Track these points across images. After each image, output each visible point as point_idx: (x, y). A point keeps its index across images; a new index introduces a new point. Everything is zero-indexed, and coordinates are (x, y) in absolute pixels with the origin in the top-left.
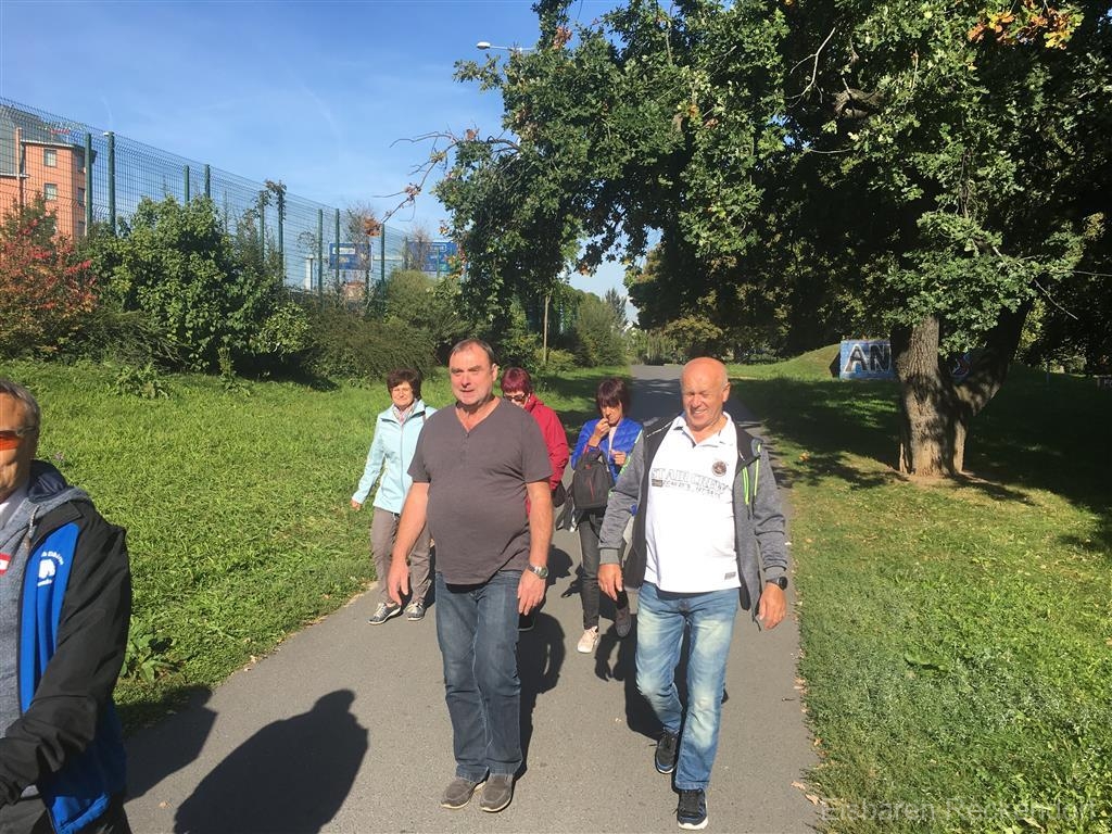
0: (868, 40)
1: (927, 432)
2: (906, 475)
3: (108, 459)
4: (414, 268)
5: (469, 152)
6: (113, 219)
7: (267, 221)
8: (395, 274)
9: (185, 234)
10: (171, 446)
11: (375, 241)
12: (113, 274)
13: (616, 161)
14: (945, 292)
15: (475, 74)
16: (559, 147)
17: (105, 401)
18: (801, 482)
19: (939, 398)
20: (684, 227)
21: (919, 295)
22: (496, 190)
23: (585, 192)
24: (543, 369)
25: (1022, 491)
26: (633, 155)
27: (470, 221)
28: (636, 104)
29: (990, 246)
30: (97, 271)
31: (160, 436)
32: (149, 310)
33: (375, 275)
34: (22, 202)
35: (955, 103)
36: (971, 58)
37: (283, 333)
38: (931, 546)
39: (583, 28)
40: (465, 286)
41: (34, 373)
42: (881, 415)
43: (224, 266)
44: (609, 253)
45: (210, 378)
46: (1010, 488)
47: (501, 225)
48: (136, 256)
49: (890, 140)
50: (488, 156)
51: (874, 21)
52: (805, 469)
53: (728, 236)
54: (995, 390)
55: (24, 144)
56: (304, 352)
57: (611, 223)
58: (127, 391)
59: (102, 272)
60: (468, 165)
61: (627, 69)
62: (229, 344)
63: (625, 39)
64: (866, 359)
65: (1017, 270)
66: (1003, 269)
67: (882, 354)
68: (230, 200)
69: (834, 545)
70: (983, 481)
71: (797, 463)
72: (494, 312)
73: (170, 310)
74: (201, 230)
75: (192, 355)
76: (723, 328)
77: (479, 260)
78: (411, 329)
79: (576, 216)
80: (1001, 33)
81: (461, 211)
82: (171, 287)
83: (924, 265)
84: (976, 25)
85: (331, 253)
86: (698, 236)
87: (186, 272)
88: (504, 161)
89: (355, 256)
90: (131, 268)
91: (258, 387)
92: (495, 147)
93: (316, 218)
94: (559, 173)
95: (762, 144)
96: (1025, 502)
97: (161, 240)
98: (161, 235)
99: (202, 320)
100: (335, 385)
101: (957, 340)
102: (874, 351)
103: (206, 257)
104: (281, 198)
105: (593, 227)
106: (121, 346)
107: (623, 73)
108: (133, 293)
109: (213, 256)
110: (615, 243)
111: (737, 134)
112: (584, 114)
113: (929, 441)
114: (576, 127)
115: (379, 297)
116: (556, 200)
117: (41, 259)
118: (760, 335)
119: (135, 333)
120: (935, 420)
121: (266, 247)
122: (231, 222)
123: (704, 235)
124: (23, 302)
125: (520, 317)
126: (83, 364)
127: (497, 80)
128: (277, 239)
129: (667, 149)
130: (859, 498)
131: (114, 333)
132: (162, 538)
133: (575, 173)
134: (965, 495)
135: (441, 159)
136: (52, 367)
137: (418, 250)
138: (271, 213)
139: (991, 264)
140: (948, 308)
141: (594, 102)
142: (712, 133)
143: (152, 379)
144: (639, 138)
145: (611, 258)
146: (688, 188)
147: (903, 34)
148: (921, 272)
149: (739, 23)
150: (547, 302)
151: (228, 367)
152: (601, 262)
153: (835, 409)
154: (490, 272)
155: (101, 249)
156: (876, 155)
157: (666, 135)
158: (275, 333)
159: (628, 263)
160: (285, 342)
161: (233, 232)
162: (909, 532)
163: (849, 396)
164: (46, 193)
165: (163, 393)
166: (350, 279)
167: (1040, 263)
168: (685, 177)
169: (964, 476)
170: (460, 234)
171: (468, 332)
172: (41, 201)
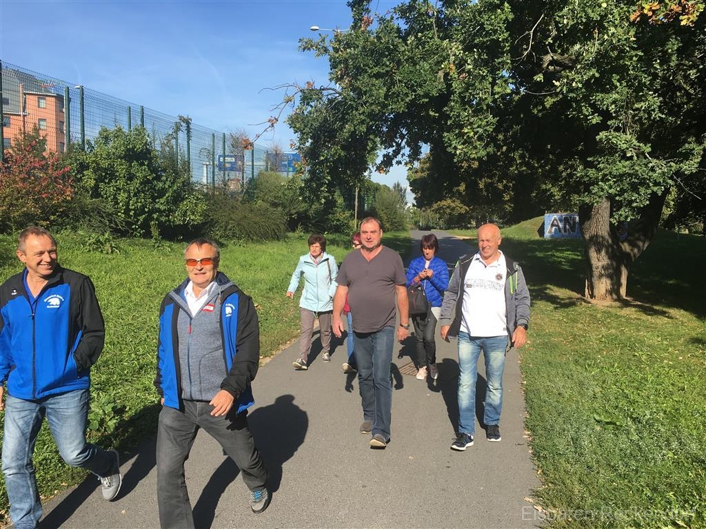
0: (565, 21)
1: (603, 272)
2: (589, 300)
4: (272, 170)
5: (308, 96)
6: (83, 141)
7: (179, 141)
8: (260, 174)
9: (128, 150)
10: (122, 284)
11: (247, 153)
12: (84, 176)
13: (402, 100)
14: (615, 182)
15: (312, 46)
16: (365, 93)
17: (80, 256)
19: (610, 250)
20: (446, 142)
21: (598, 185)
22: (325, 120)
23: (382, 121)
25: (665, 309)
26: (413, 97)
27: (309, 140)
28: (415, 64)
29: (643, 153)
30: (74, 174)
31: (115, 277)
32: (107, 198)
33: (248, 175)
34: (24, 130)
35: (621, 62)
36: (632, 33)
37: (190, 212)
38: (607, 345)
39: (380, 17)
40: (306, 181)
42: (572, 262)
43: (153, 170)
44: (397, 159)
45: (145, 240)
46: (656, 308)
47: (329, 142)
48: (98, 164)
49: (580, 85)
50: (320, 99)
51: (569, 10)
53: (475, 148)
54: (646, 245)
55: (25, 94)
56: (204, 224)
57: (398, 140)
58: (94, 250)
59: (76, 174)
60: (308, 104)
61: (409, 42)
62: (157, 219)
63: (407, 23)
64: (561, 225)
65: (661, 168)
66: (653, 167)
67: (572, 222)
68: (156, 128)
69: (545, 345)
70: (639, 303)
72: (325, 198)
73: (120, 198)
74: (139, 147)
75: (134, 227)
76: (468, 206)
77: (315, 165)
78: (272, 209)
79: (376, 136)
80: (651, 17)
81: (303, 134)
82: (121, 183)
83: (601, 166)
84: (635, 11)
85: (220, 161)
86: (455, 148)
87: (130, 174)
88: (330, 101)
89: (236, 162)
90: (95, 171)
91: (175, 246)
92: (325, 93)
93: (211, 138)
94: (365, 109)
95: (497, 89)
96: (666, 317)
97: (114, 154)
98: (114, 150)
99: (139, 204)
100: (224, 244)
101: (623, 213)
102: (566, 220)
103: (142, 164)
104: (188, 127)
105: (387, 143)
106: (89, 220)
107: (407, 45)
108: (96, 187)
109: (146, 164)
110: (401, 153)
111: (480, 82)
112: (382, 71)
113: (604, 278)
114: (377, 79)
115: (251, 189)
116: (364, 126)
117: (38, 166)
118: (493, 210)
119: (98, 212)
120: (608, 264)
121: (179, 157)
122: (157, 142)
123: (460, 147)
124: (28, 193)
125: (340, 201)
126: (66, 232)
127: (326, 50)
128: (186, 152)
129: (434, 93)
130: (559, 315)
131: (85, 213)
132: (118, 342)
133: (377, 109)
134: (628, 312)
135: (291, 101)
137: (275, 158)
138: (182, 136)
139: (644, 164)
140: (617, 193)
141: (388, 63)
142: (464, 82)
143: (109, 241)
144: (417, 86)
145: (399, 163)
146: (449, 117)
147: (588, 17)
148: (599, 170)
149: (482, 12)
150: (357, 191)
151: (157, 234)
152: (392, 165)
153: (542, 257)
154: (322, 172)
155: (76, 160)
156: (571, 95)
157: (434, 84)
158: (186, 212)
159: (409, 166)
160: (192, 217)
161: (158, 148)
162: (593, 336)
163: (551, 250)
164: (39, 125)
165: (116, 250)
166: (232, 177)
167: (676, 163)
168: (447, 110)
169: (627, 300)
170: (303, 148)
171: (307, 211)
172: (37, 130)
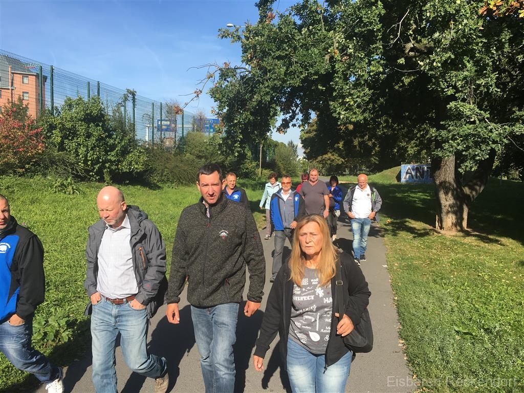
0: (428, 14)
1: (450, 209)
2: (439, 230)
3: (48, 225)
4: (197, 130)
5: (225, 73)
6: (53, 107)
7: (127, 108)
8: (189, 133)
9: (87, 114)
10: (80, 218)
11: (179, 117)
12: (52, 134)
13: (298, 77)
14: (462, 141)
15: (228, 35)
16: (270, 71)
17: (48, 196)
18: (389, 234)
19: (455, 193)
20: (332, 109)
21: (448, 142)
22: (239, 92)
23: (281, 94)
24: (260, 178)
25: (497, 238)
26: (306, 74)
27: (226, 107)
28: (308, 50)
29: (484, 119)
30: (45, 133)
31: (74, 213)
32: (70, 151)
33: (179, 134)
34: (12, 100)
35: (470, 47)
36: (481, 23)
37: (135, 163)
38: (457, 267)
39: (280, 13)
40: (224, 139)
41: (13, 183)
42: (423, 201)
43: (106, 130)
44: (293, 123)
45: (100, 184)
46: (491, 237)
47: (241, 109)
48: (63, 125)
49: (439, 65)
50: (235, 75)
51: (431, 5)
52: (389, 228)
53: (355, 113)
54: (482, 189)
55: (13, 73)
56: (145, 171)
57: (294, 108)
58: (59, 191)
59: (47, 133)
60: (225, 80)
61: (303, 32)
62: (109, 168)
63: (300, 19)
64: (413, 173)
65: (497, 130)
66: (491, 129)
68: (109, 99)
69: (409, 267)
70: (477, 233)
71: (386, 225)
72: (238, 152)
73: (80, 151)
74: (95, 112)
75: (91, 173)
76: (344, 159)
77: (231, 126)
78: (197, 160)
79: (277, 105)
80: (495, 11)
81: (222, 102)
82: (81, 140)
83: (451, 128)
84: (482, 7)
85: (158, 124)
86: (339, 114)
87: (88, 133)
88: (242, 78)
89: (170, 125)
90: (61, 131)
91: (123, 188)
92: (238, 71)
93: (151, 107)
94: (270, 83)
95: (372, 68)
96: (499, 244)
97: (76, 117)
98: (76, 115)
99: (95, 156)
100: (160, 187)
101: (469, 165)
103: (98, 125)
104: (134, 97)
105: (285, 110)
106: (56, 169)
107: (302, 35)
108: (62, 143)
109: (101, 125)
110: (296, 118)
111: (359, 63)
112: (282, 54)
113: (451, 214)
114: (278, 60)
115: (181, 145)
116: (269, 96)
117: (17, 127)
118: (362, 162)
119: (63, 162)
120: (453, 203)
121: (127, 121)
122: (110, 109)
123: (343, 113)
124: (9, 147)
125: (249, 154)
126: (38, 178)
127: (239, 38)
128: (132, 117)
129: (323, 72)
130: (417, 242)
131: (53, 162)
132: (74, 265)
133: (278, 83)
134: (470, 241)
135: (212, 77)
136: (23, 179)
137: (200, 122)
138: (129, 104)
139: (484, 127)
140: (464, 149)
141: (287, 48)
142: (346, 63)
143: (71, 185)
144: (309, 66)
145: (294, 125)
146: (334, 90)
147: (446, 11)
148: (449, 131)
149: (360, 8)
150: (261, 147)
151: (108, 179)
152: (289, 127)
153: (400, 197)
154: (235, 132)
155: (47, 122)
156: (431, 73)
157: (322, 64)
158: (131, 162)
159: (302, 128)
160: (136, 166)
161: (111, 113)
162: (445, 259)
163: (407, 191)
164: (23, 96)
165: (76, 192)
166: (167, 136)
167: (509, 127)
168: (333, 84)
169: (468, 231)
170: (221, 113)
171: (223, 161)
172: (21, 100)
